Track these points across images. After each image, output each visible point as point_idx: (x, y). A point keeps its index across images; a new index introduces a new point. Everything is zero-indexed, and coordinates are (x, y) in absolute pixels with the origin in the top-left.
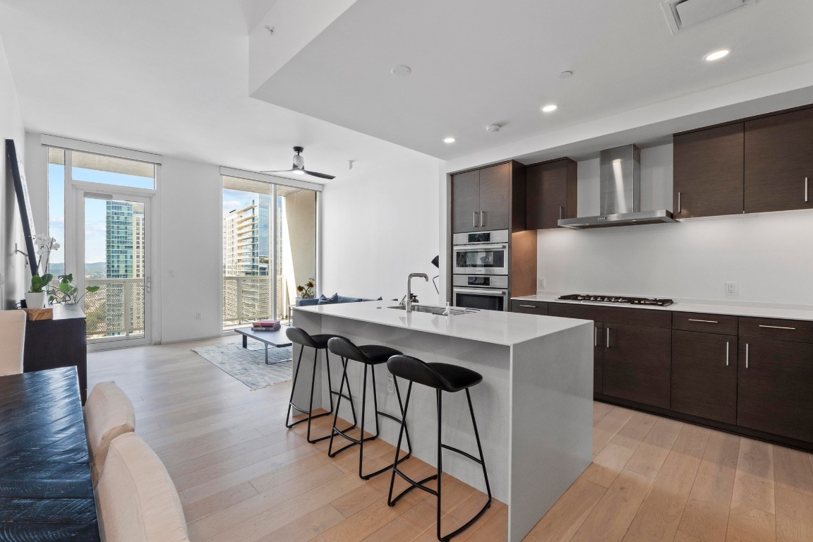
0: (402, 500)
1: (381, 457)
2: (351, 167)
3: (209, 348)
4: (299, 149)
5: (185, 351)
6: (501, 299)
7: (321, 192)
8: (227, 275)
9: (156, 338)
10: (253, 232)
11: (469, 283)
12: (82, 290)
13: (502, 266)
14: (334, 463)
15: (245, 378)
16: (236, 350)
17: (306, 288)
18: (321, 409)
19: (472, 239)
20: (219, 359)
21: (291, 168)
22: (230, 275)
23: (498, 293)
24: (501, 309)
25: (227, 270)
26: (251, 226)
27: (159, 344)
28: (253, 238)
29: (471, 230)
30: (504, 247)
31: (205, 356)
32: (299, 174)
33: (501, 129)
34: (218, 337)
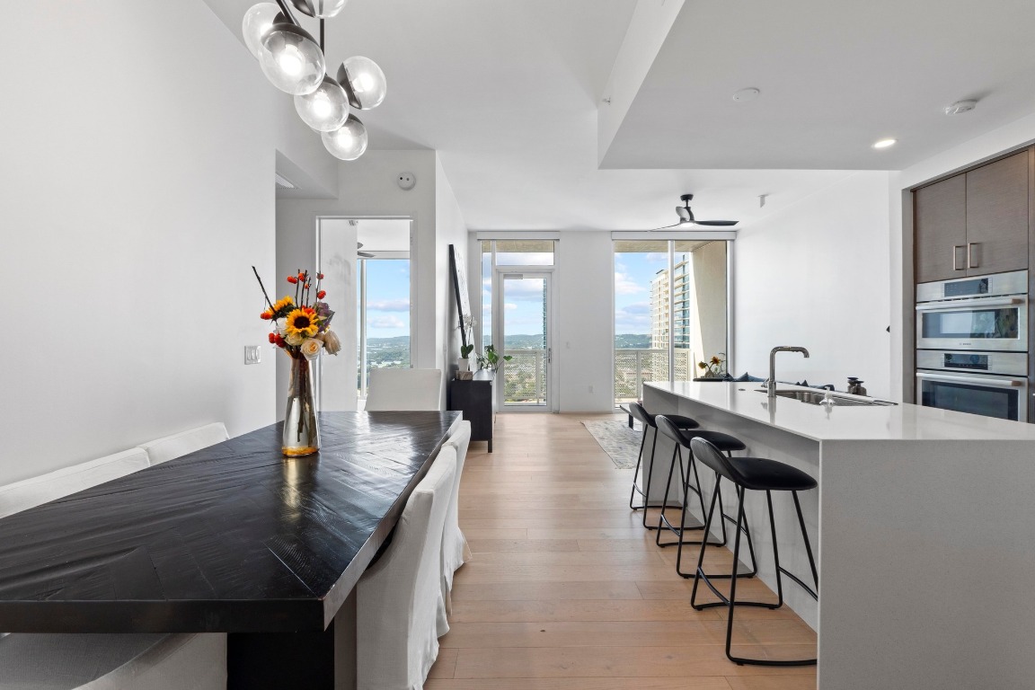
0: (713, 610)
1: (717, 566)
2: (762, 204)
3: (597, 422)
4: (687, 198)
5: (574, 422)
6: (1012, 395)
7: (733, 240)
8: (654, 348)
9: (555, 407)
10: (684, 294)
11: (947, 365)
12: (501, 359)
13: (1015, 336)
14: (660, 553)
15: (616, 456)
16: (620, 428)
17: (710, 365)
18: (677, 502)
19: (950, 290)
20: (601, 435)
21: (679, 222)
22: (657, 348)
23: (1006, 383)
24: (1012, 415)
25: (654, 342)
26: (681, 288)
27: (557, 413)
28: (684, 302)
29: (951, 276)
30: (1019, 302)
31: (590, 429)
32: (688, 226)
33: (977, 105)
34: (610, 413)
